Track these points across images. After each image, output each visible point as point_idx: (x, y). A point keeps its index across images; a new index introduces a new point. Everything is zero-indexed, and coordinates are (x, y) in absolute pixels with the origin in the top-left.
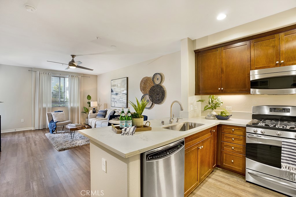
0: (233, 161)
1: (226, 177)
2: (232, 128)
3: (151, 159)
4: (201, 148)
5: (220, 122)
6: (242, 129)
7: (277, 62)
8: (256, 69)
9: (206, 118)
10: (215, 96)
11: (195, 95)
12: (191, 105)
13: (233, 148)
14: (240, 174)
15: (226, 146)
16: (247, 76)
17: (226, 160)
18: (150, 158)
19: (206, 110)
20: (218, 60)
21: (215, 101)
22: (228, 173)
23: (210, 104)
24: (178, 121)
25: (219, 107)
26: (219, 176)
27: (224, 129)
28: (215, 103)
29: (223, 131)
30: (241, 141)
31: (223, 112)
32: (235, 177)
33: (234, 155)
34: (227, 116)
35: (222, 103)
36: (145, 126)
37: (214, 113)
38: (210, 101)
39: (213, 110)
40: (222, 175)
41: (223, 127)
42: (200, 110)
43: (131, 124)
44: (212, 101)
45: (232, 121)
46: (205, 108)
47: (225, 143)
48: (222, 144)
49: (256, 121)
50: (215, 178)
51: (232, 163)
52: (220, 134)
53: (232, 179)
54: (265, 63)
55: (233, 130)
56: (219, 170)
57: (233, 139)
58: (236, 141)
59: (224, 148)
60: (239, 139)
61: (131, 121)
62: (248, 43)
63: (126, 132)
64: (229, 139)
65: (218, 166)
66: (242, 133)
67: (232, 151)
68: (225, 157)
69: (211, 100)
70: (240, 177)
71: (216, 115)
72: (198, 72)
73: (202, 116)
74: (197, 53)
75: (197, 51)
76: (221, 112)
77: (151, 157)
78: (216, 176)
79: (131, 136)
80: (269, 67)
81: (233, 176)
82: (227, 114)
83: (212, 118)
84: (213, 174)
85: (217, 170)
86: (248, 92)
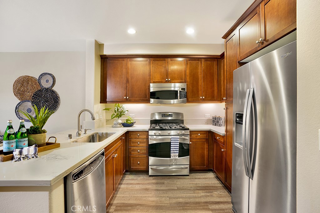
0: (139, 162)
1: (135, 178)
2: (138, 133)
3: (77, 179)
4: (116, 156)
5: (128, 129)
6: (145, 133)
7: (167, 80)
8: (154, 82)
9: (113, 127)
10: (120, 105)
11: (100, 103)
12: (97, 114)
13: (139, 151)
14: (145, 172)
15: (133, 150)
16: (147, 87)
17: (133, 164)
18: (75, 178)
19: (113, 118)
20: (124, 70)
21: (121, 109)
22: (135, 175)
23: (115, 113)
24: (86, 133)
25: (124, 115)
26: (129, 179)
27: (131, 135)
28: (120, 111)
29: (130, 138)
30: (145, 143)
31: (128, 119)
32: (141, 176)
33: (140, 157)
34: (132, 123)
35: (127, 111)
36: (48, 144)
37: (120, 121)
38: (116, 110)
39: (119, 118)
40: (131, 178)
41: (130, 133)
42: (105, 118)
43: (27, 143)
44: (118, 110)
45: (137, 127)
46: (112, 116)
47: (132, 148)
48: (129, 150)
49: (153, 125)
50: (126, 183)
51: (139, 164)
52: (128, 140)
53: (139, 178)
54: (160, 79)
55: (139, 135)
56: (128, 174)
57: (139, 143)
58: (141, 145)
59: (131, 153)
60: (143, 142)
61: (27, 139)
62: (148, 59)
63: (22, 156)
64: (135, 143)
65: (126, 171)
66: (145, 136)
67: (138, 153)
68: (133, 161)
69: (116, 108)
70: (145, 175)
71: (122, 123)
72: (103, 79)
73: (107, 125)
74: (103, 59)
75: (104, 57)
76: (127, 119)
77: (77, 177)
78: (126, 181)
79: (35, 159)
80: (162, 82)
81: (140, 176)
82: (131, 121)
83: (119, 126)
84: (124, 179)
85: (126, 175)
86: (148, 101)
